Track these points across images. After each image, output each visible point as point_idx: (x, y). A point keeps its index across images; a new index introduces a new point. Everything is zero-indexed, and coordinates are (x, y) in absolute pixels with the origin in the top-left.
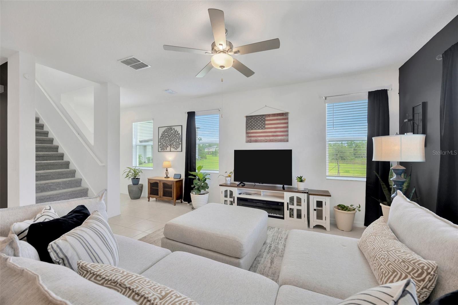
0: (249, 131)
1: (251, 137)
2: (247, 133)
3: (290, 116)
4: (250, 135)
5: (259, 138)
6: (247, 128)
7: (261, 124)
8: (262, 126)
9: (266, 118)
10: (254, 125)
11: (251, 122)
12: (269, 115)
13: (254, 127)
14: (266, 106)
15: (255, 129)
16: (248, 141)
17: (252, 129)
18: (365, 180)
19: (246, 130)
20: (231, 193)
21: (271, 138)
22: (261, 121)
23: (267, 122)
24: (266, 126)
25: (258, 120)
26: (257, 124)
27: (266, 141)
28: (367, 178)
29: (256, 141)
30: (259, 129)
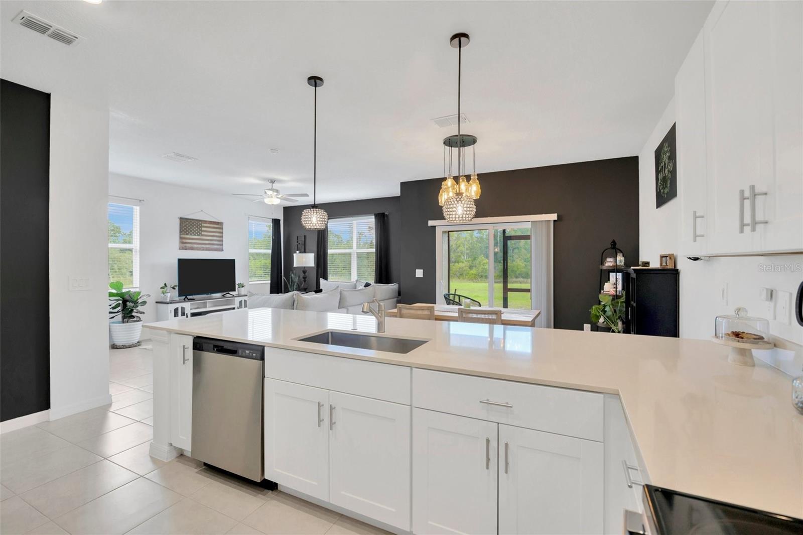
0: (183, 236)
1: (186, 243)
2: (181, 238)
3: (224, 227)
4: (184, 241)
5: (195, 246)
6: (180, 232)
7: (197, 230)
8: (198, 232)
9: (203, 224)
10: (189, 229)
11: (185, 226)
12: (206, 222)
13: (189, 233)
14: (202, 211)
15: (191, 235)
16: (181, 248)
17: (187, 234)
18: (270, 282)
19: (180, 234)
20: (183, 309)
21: (208, 246)
22: (197, 227)
23: (203, 229)
24: (203, 233)
25: (195, 225)
26: (193, 230)
27: (202, 249)
28: (271, 280)
29: (192, 249)
30: (195, 235)
